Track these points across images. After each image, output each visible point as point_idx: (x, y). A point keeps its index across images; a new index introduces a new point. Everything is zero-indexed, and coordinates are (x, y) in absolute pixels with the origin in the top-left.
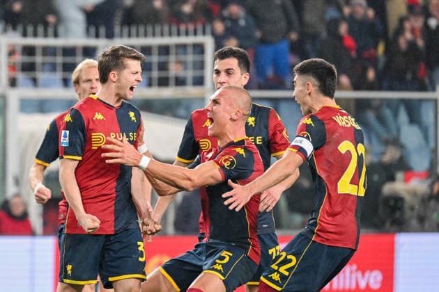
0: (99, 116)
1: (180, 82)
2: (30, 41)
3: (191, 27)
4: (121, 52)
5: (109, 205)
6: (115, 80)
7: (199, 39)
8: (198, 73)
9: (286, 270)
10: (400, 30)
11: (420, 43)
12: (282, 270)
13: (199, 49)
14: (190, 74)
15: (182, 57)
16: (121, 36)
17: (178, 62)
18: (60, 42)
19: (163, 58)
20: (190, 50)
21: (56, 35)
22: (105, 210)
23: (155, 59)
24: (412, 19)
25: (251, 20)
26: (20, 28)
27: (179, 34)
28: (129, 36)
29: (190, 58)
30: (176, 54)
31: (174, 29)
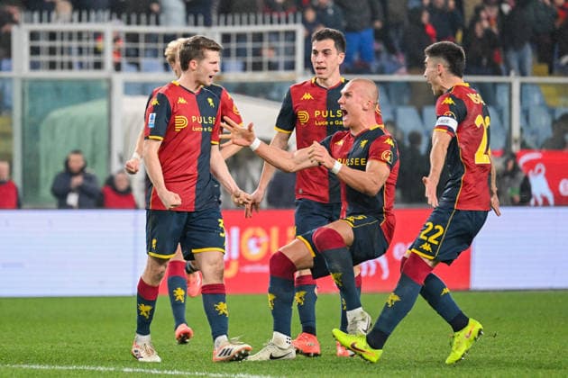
0: (182, 101)
1: (273, 67)
2: (134, 29)
3: (283, 16)
4: (201, 43)
5: (191, 185)
6: (194, 68)
7: (291, 27)
8: (289, 59)
9: (435, 239)
10: (477, 18)
11: (495, 29)
12: (432, 239)
13: (291, 36)
14: (282, 59)
15: (275, 44)
16: (218, 24)
17: (272, 48)
18: (161, 30)
19: (258, 45)
20: (282, 37)
21: (158, 23)
22: (188, 189)
23: (249, 45)
24: (487, 9)
25: (339, 10)
26: (124, 16)
27: (271, 22)
28: (226, 24)
29: (282, 44)
30: (270, 41)
31: (268, 18)
